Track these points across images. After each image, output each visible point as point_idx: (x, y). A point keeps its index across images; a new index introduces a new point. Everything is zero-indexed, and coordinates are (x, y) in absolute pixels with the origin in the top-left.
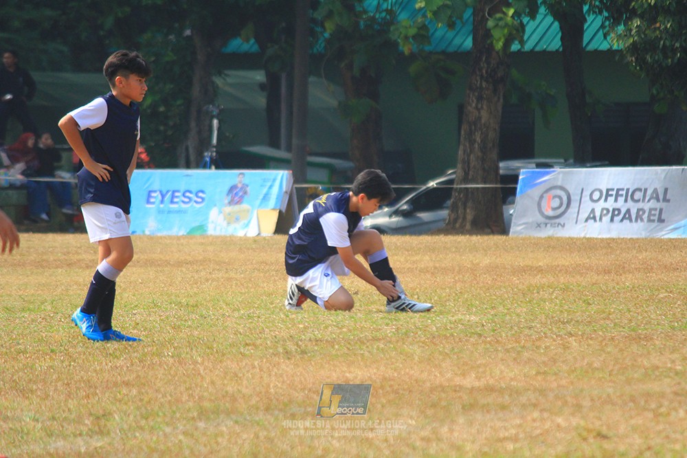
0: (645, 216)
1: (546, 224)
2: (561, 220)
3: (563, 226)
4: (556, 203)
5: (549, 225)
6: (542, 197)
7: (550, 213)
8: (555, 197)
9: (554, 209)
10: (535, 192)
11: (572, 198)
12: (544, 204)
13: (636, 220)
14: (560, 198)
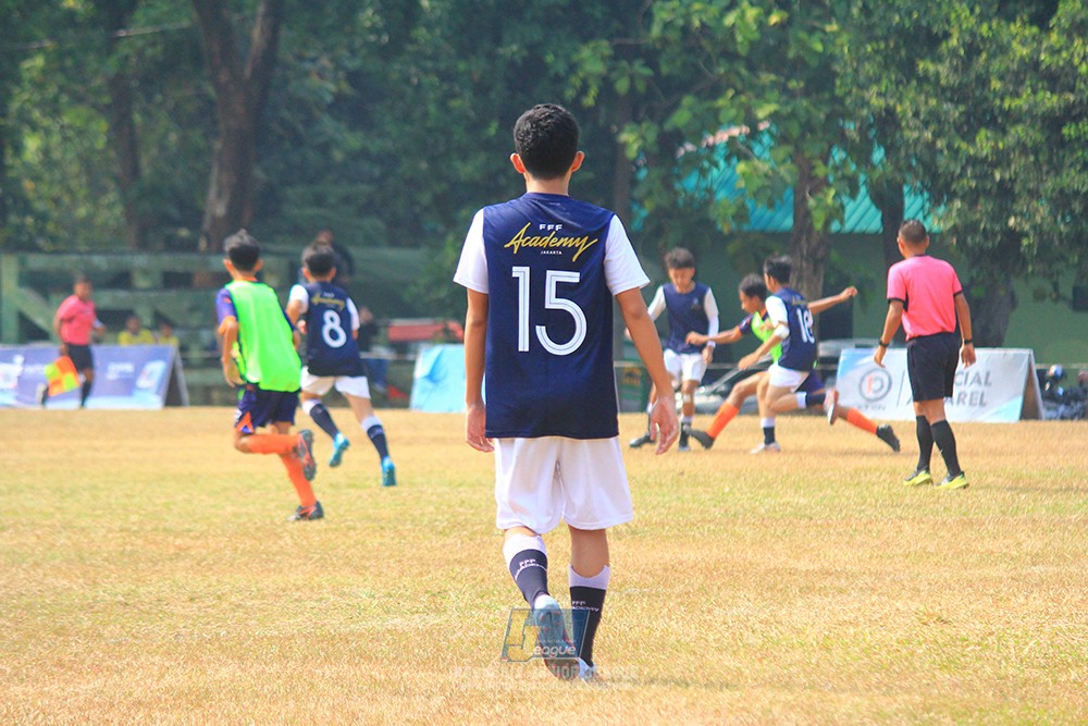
0: (967, 400)
1: (867, 407)
2: (882, 402)
3: (884, 408)
4: (876, 385)
5: (869, 408)
6: (862, 379)
7: (871, 395)
8: (875, 379)
9: (875, 392)
10: (856, 374)
11: (894, 381)
12: (865, 386)
13: (958, 402)
14: (882, 381)
